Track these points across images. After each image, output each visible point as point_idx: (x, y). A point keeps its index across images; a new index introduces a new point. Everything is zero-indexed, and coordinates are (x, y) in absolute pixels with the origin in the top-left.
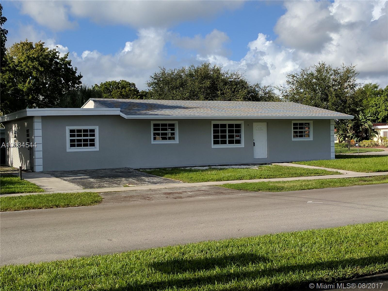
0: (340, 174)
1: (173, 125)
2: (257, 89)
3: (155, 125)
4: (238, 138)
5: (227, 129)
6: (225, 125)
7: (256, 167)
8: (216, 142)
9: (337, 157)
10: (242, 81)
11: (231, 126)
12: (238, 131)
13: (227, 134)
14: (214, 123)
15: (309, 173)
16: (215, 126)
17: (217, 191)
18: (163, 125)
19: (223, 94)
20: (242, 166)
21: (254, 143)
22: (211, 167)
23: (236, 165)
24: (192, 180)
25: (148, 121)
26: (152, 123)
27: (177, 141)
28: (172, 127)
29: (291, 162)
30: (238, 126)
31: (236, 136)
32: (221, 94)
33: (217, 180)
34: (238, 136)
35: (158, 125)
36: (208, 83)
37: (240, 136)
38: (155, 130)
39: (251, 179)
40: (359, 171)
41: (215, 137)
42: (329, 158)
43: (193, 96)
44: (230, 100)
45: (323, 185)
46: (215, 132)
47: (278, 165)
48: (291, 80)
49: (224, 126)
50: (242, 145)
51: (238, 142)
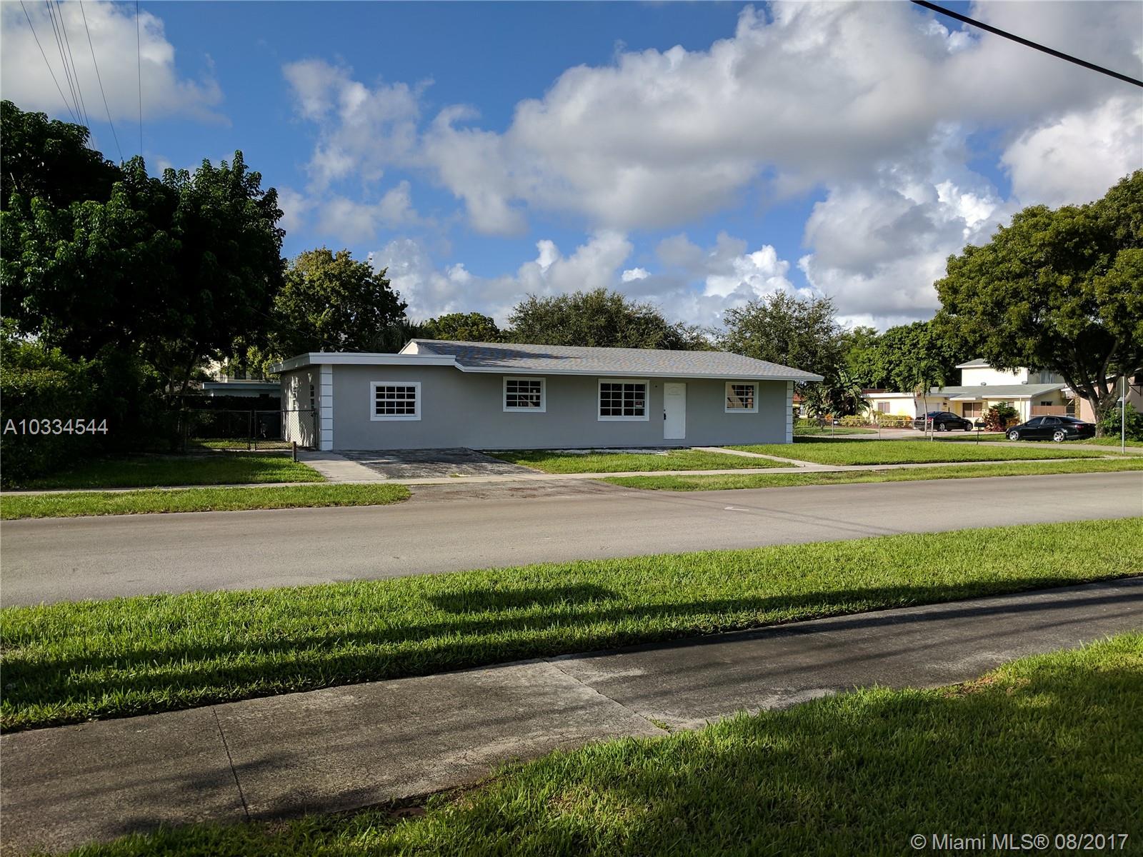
0: (794, 466)
1: (538, 383)
2: (679, 331)
3: (509, 383)
4: (639, 407)
5: (623, 392)
6: (621, 385)
7: (665, 453)
8: (604, 412)
9: (796, 440)
10: (656, 318)
11: (629, 387)
12: (641, 396)
13: (623, 400)
14: (601, 381)
15: (745, 464)
16: (604, 387)
17: (594, 487)
18: (522, 383)
19: (625, 337)
20: (644, 451)
21: (665, 415)
22: (594, 451)
23: (635, 448)
24: (559, 470)
25: (500, 376)
26: (505, 379)
27: (543, 409)
28: (536, 385)
29: (722, 446)
30: (641, 387)
31: (637, 403)
32: (622, 337)
33: (598, 472)
34: (641, 403)
35: (514, 383)
36: (602, 321)
37: (643, 404)
38: (509, 390)
39: (651, 470)
40: (825, 464)
41: (603, 404)
42: (783, 443)
43: (579, 340)
44: (636, 347)
45: (760, 482)
46: (603, 395)
47: (699, 451)
48: (730, 319)
49: (618, 387)
50: (646, 418)
51: (640, 412)
